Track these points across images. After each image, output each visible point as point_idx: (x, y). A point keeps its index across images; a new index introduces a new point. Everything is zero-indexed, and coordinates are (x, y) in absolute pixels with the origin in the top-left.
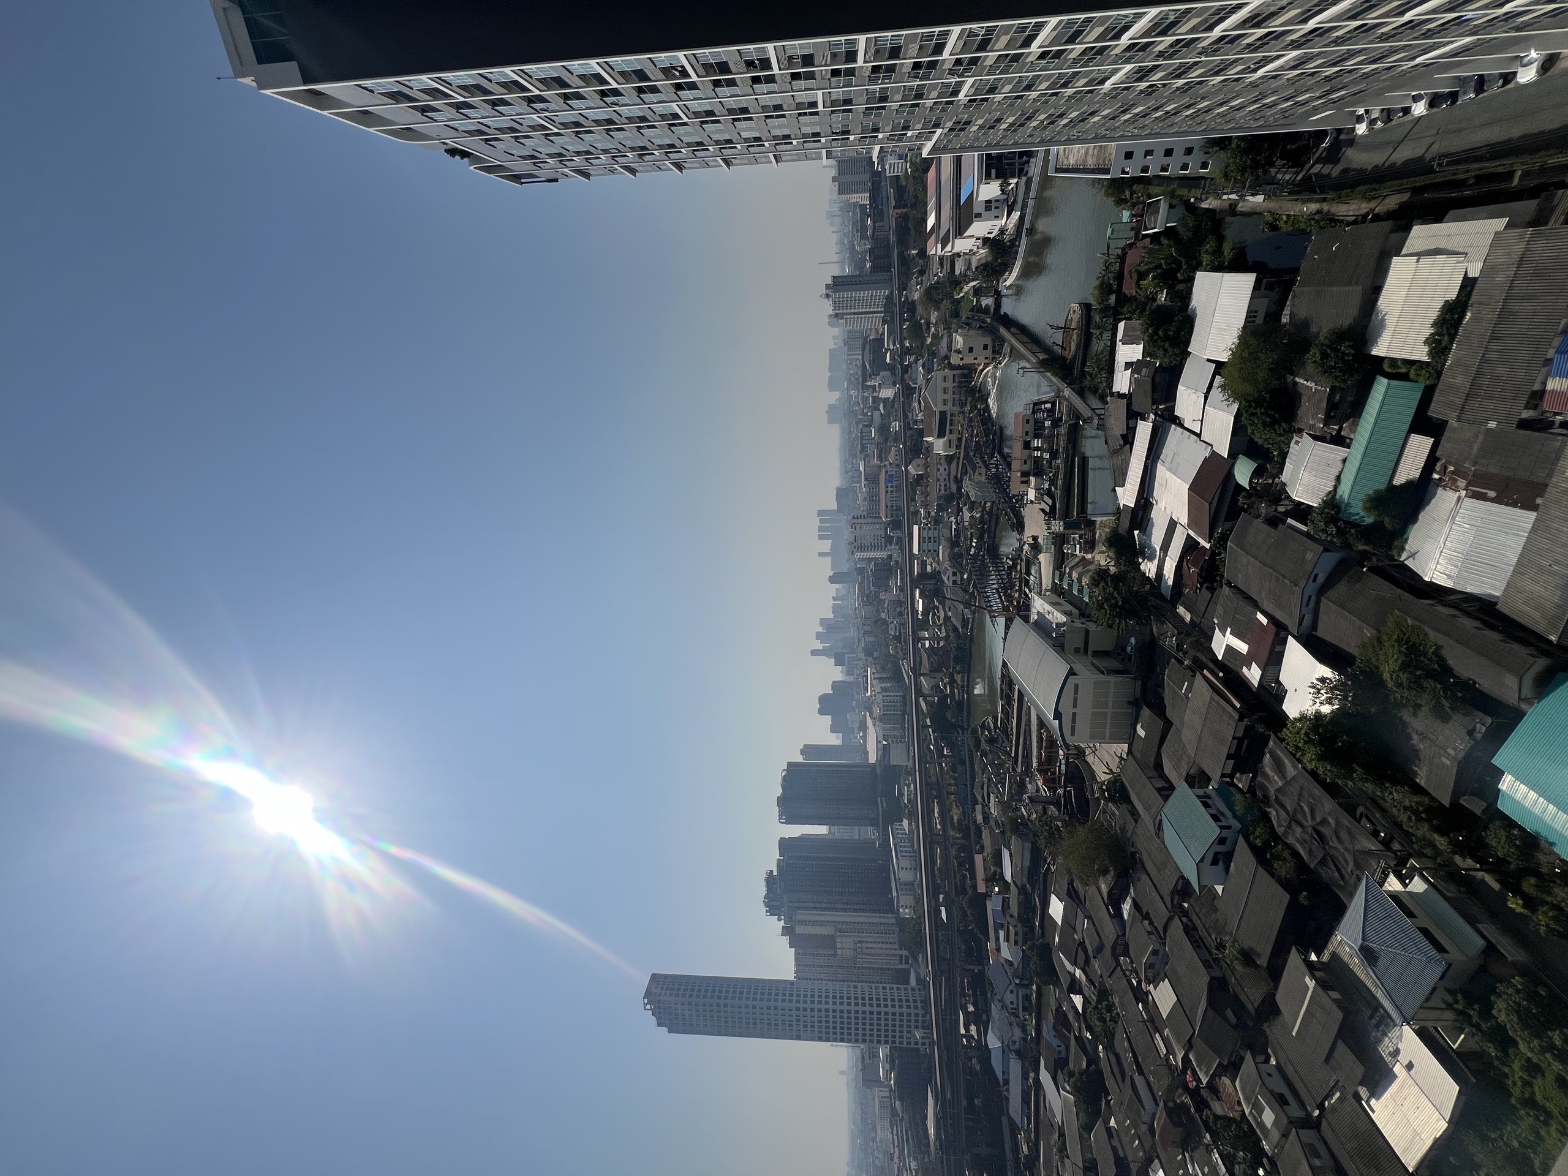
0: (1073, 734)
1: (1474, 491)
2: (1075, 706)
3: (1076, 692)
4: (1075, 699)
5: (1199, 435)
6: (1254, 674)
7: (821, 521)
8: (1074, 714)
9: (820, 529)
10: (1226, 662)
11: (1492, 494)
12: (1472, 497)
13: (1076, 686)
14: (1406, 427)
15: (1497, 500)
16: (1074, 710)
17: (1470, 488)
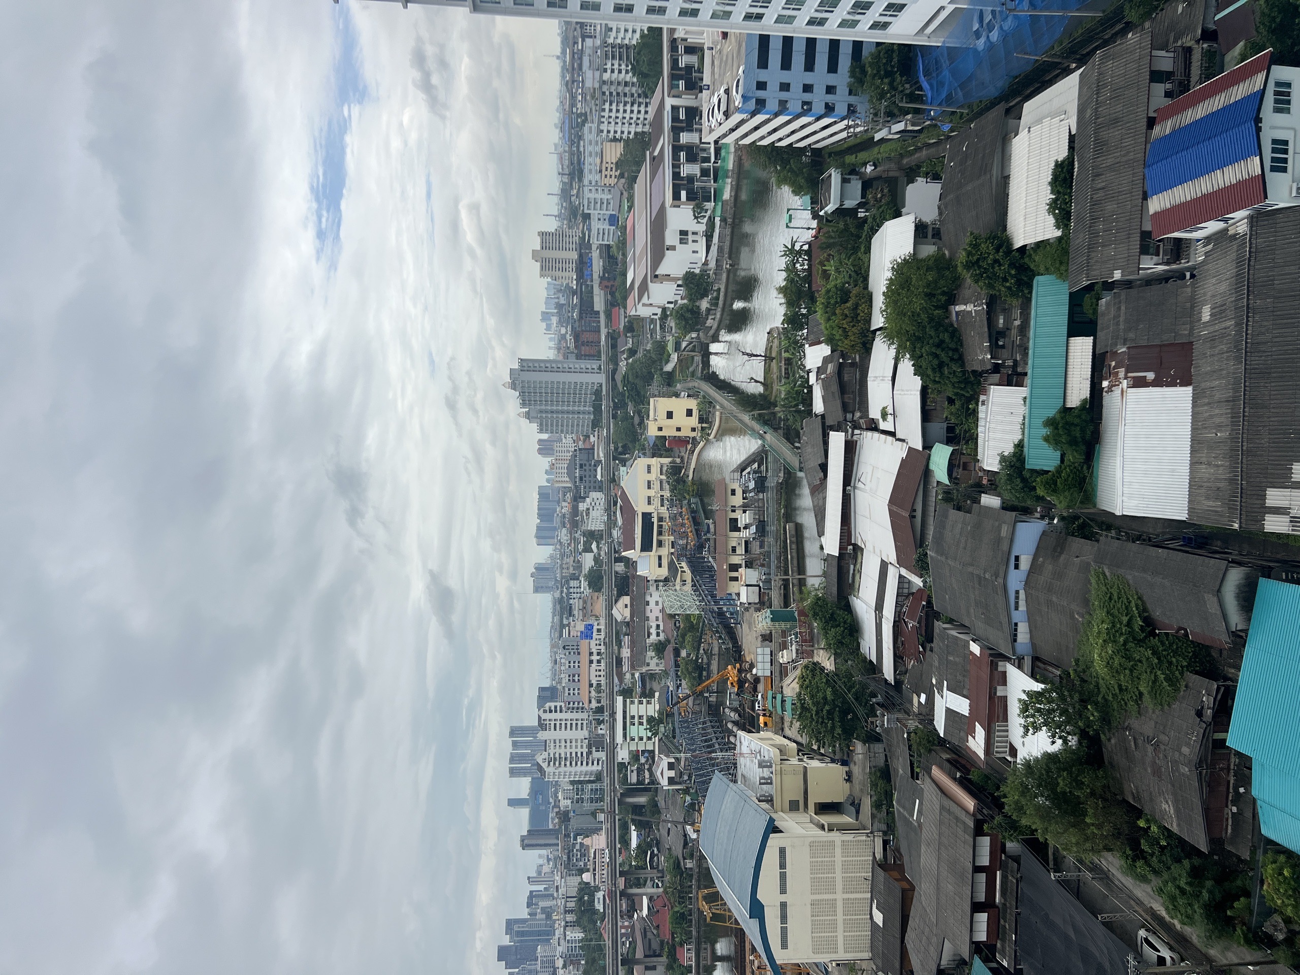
0: (784, 945)
1: (1134, 378)
2: (783, 891)
3: (783, 865)
4: (783, 877)
5: (893, 434)
6: (977, 743)
7: (515, 744)
8: (784, 906)
9: (513, 759)
10: (949, 738)
11: (1150, 376)
12: (1135, 385)
13: (782, 851)
14: (1064, 329)
15: (1156, 383)
16: (783, 898)
17: (1130, 375)
